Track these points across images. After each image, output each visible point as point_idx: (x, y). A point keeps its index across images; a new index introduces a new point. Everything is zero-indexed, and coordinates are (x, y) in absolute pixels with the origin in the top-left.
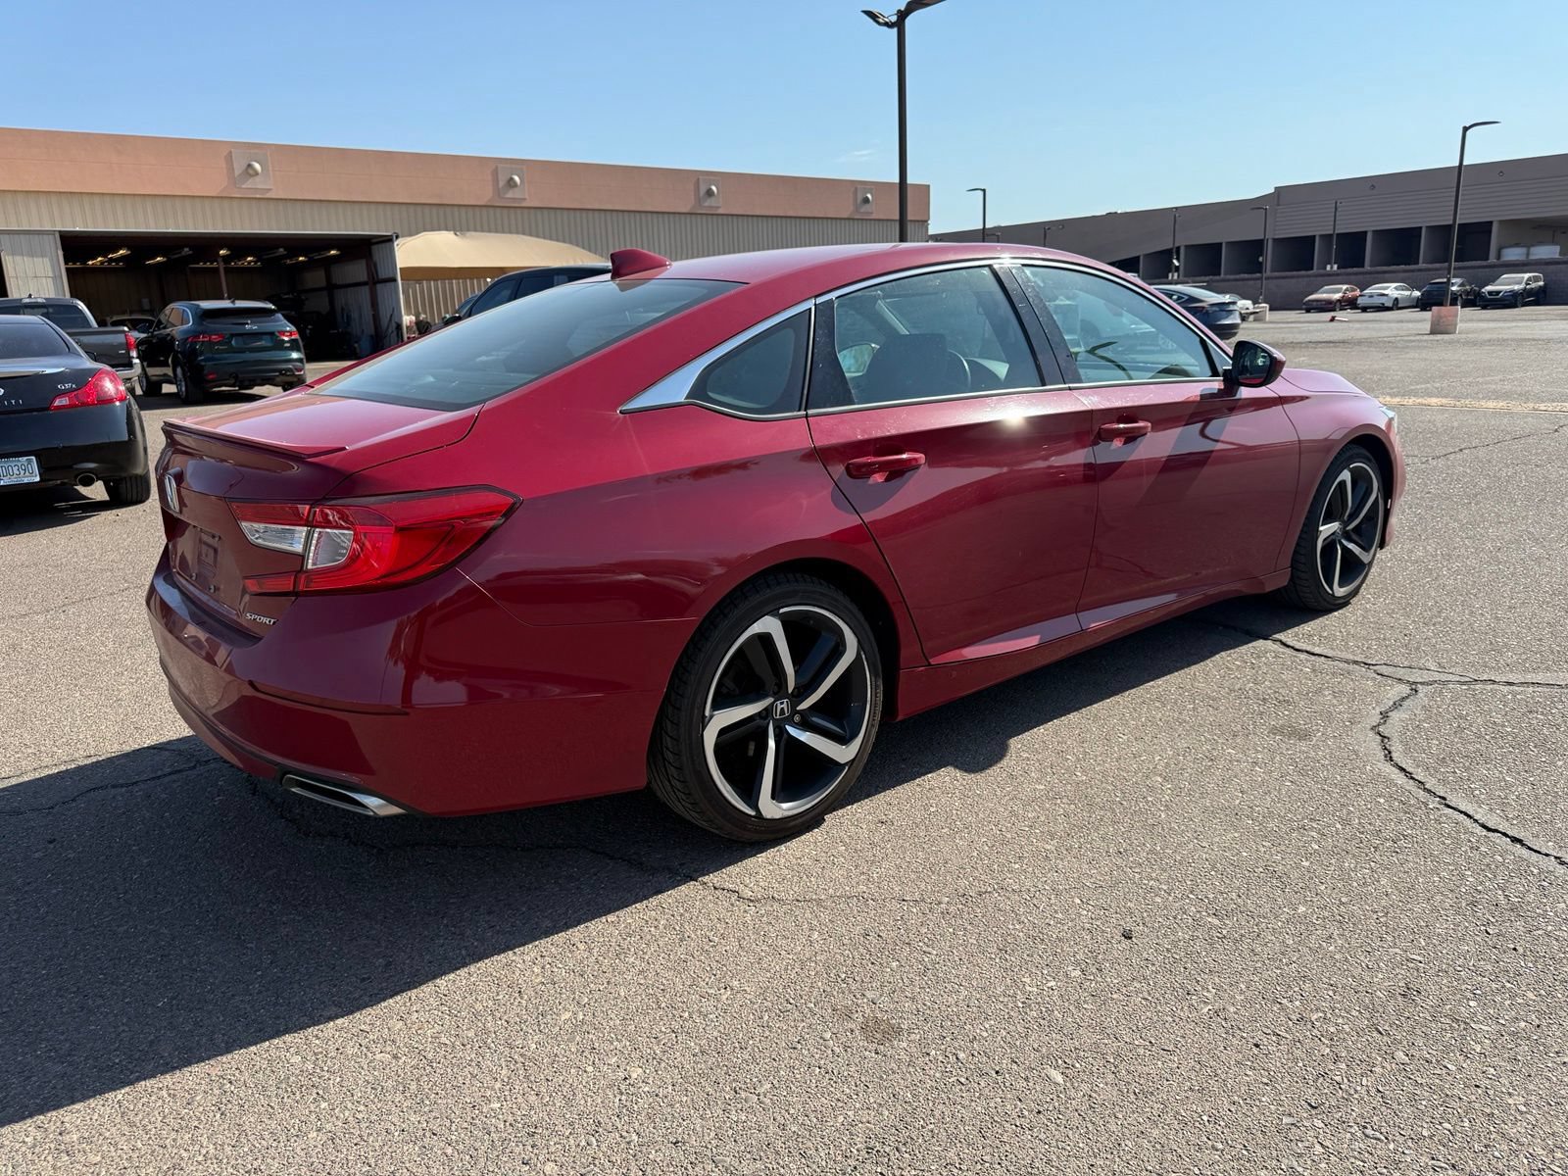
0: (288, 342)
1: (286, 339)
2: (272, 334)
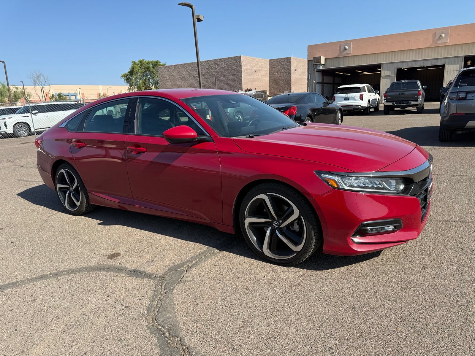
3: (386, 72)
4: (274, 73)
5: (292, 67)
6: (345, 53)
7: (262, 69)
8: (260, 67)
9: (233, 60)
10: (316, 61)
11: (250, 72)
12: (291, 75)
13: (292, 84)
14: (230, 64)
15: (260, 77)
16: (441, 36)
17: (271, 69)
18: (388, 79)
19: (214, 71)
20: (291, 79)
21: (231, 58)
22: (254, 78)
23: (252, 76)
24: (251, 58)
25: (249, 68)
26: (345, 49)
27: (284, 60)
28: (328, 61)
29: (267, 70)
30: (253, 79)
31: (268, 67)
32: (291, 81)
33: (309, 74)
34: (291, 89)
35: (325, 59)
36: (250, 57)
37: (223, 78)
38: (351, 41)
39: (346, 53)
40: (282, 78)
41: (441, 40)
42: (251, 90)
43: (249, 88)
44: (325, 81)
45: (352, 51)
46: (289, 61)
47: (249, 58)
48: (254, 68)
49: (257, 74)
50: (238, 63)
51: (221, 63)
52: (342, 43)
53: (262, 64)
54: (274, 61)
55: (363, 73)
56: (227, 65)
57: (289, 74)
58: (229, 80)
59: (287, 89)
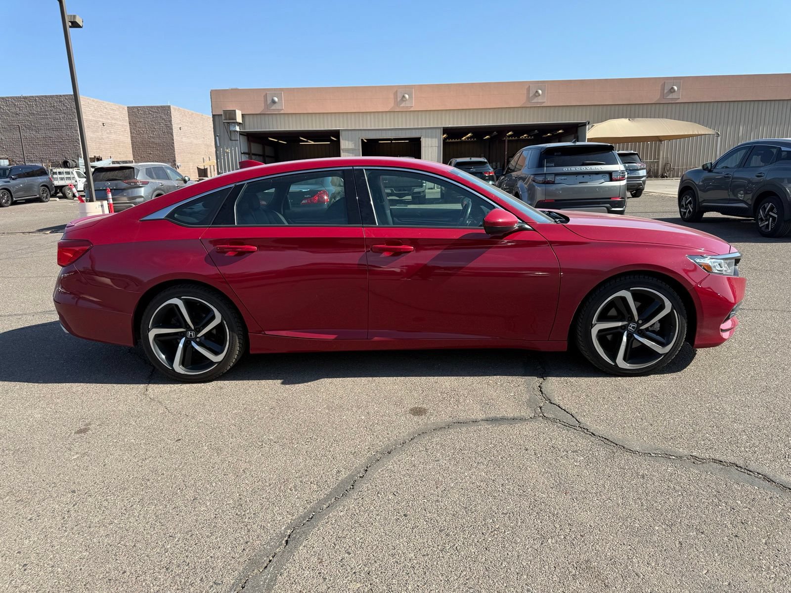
0: (487, 177)
1: (487, 175)
2: (481, 173)
3: (347, 142)
4: (139, 131)
5: (173, 124)
6: (273, 107)
7: (116, 122)
8: (113, 118)
9: (57, 102)
10: (228, 116)
11: (94, 126)
12: (173, 136)
13: (176, 152)
14: (50, 109)
15: (113, 136)
16: (404, 96)
17: (133, 124)
18: (350, 153)
19: (12, 119)
20: (173, 143)
21: (52, 97)
22: (102, 138)
23: (98, 134)
24: (93, 101)
25: (90, 118)
26: (274, 102)
27: (158, 110)
28: (247, 118)
29: (125, 124)
30: (100, 139)
31: (128, 119)
32: (173, 147)
33: (217, 138)
34: (175, 161)
35: (242, 115)
36: (92, 99)
37: (34, 133)
38: (281, 90)
39: (275, 108)
40: (157, 141)
41: (404, 102)
42: (101, 160)
43: (97, 156)
44: (253, 152)
45: (284, 106)
46: (168, 113)
47: (90, 100)
48: (101, 120)
49: (108, 131)
50: (67, 108)
51: (28, 104)
52: (268, 92)
53: (116, 113)
54: (138, 110)
55: (307, 142)
56: (43, 110)
57: (170, 135)
58: (50, 137)
59: (168, 159)
